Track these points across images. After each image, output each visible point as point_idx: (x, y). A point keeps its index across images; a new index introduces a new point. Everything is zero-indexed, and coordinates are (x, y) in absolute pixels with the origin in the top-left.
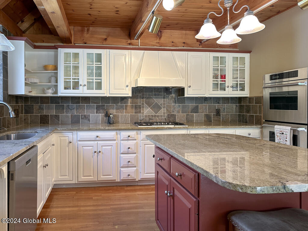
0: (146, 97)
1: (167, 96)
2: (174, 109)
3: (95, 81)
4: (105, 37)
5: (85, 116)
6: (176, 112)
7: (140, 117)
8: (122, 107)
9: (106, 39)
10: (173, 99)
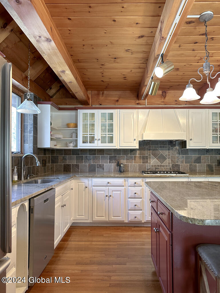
0: (152, 149)
1: (171, 148)
2: (178, 159)
3: (107, 136)
4: (117, 99)
5: (100, 165)
6: (180, 162)
7: (147, 166)
8: (131, 158)
9: (117, 101)
10: (178, 151)
